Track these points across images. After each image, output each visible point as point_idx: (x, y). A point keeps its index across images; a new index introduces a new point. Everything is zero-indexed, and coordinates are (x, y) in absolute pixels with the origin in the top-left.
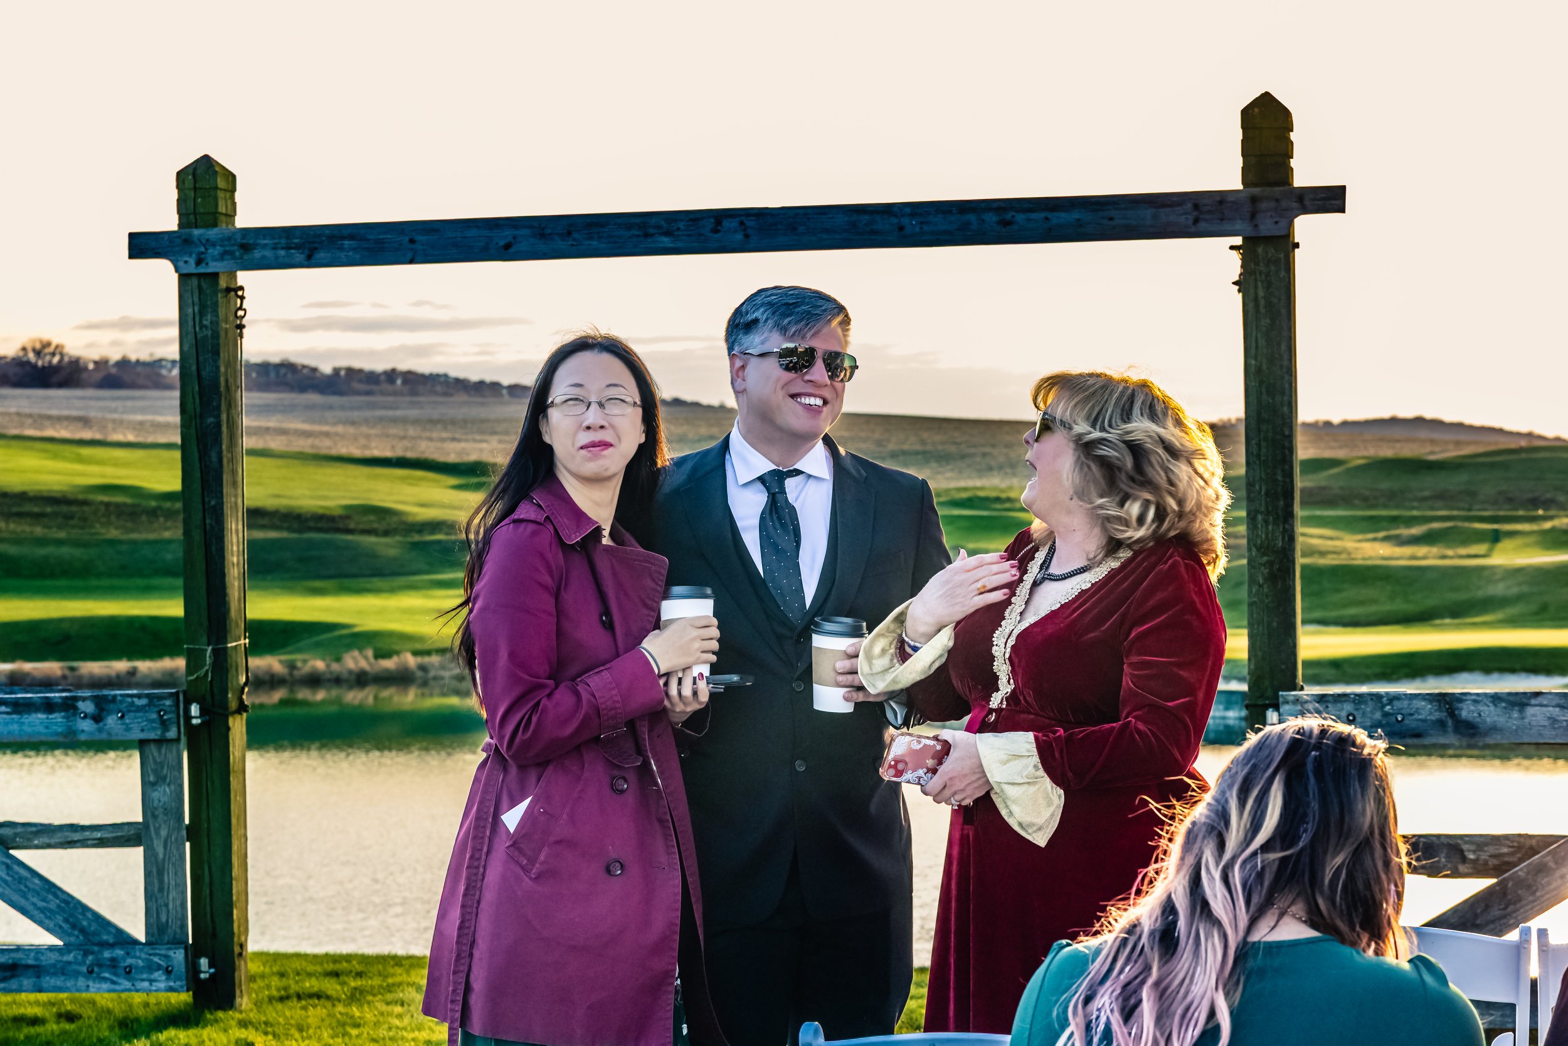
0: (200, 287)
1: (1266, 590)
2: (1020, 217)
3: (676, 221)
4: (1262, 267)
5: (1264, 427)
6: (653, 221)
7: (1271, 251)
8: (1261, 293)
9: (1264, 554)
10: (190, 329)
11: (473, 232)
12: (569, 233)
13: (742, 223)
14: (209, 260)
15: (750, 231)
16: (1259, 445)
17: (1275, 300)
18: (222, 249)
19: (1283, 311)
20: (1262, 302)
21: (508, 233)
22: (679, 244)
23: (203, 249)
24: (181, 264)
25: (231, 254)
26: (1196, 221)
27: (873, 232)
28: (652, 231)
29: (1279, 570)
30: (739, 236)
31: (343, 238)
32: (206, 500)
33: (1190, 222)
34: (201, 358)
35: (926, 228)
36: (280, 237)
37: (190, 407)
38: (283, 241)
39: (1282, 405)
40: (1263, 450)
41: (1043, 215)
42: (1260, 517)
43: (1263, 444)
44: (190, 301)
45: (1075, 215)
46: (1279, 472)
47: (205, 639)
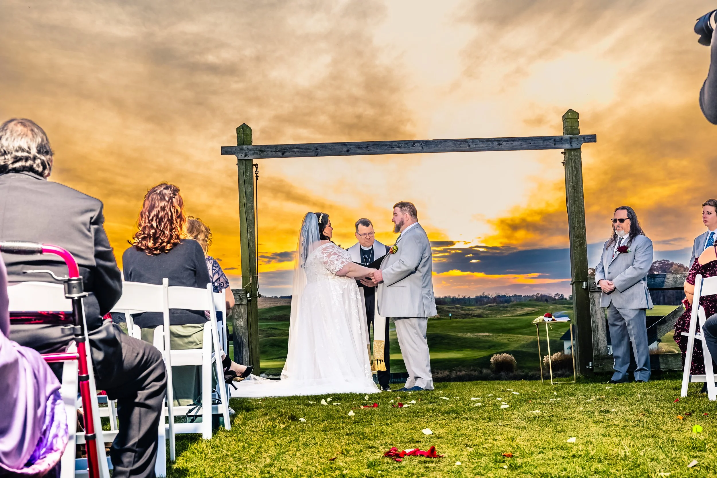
0: (245, 164)
1: (579, 249)
2: (504, 143)
3: (401, 143)
4: (573, 157)
5: (576, 202)
6: (394, 143)
7: (576, 153)
8: (573, 165)
9: (578, 239)
10: (242, 177)
11: (337, 147)
12: (368, 147)
13: (421, 144)
14: (249, 155)
15: (424, 147)
16: (575, 207)
18: (253, 152)
19: (580, 170)
21: (349, 146)
22: (402, 150)
23: (247, 152)
24: (239, 156)
25: (257, 153)
26: (555, 144)
27: (461, 147)
28: (393, 146)
29: (582, 243)
30: (421, 148)
31: (294, 148)
32: (248, 230)
33: (553, 145)
34: (246, 186)
35: (477, 146)
36: (273, 148)
37: (242, 201)
38: (274, 149)
40: (576, 209)
41: (511, 142)
42: (576, 228)
43: (576, 207)
44: (242, 168)
45: (520, 142)
46: (581, 215)
47: (249, 274)
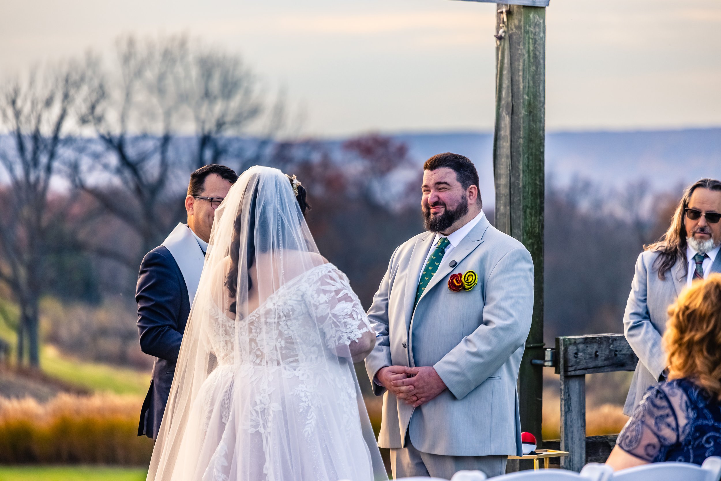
4: (532, 28)
5: (531, 145)
7: (537, 17)
8: (531, 48)
9: (530, 238)
16: (528, 158)
17: (538, 53)
20: (532, 54)
29: (537, 249)
39: (540, 130)
42: (528, 211)
